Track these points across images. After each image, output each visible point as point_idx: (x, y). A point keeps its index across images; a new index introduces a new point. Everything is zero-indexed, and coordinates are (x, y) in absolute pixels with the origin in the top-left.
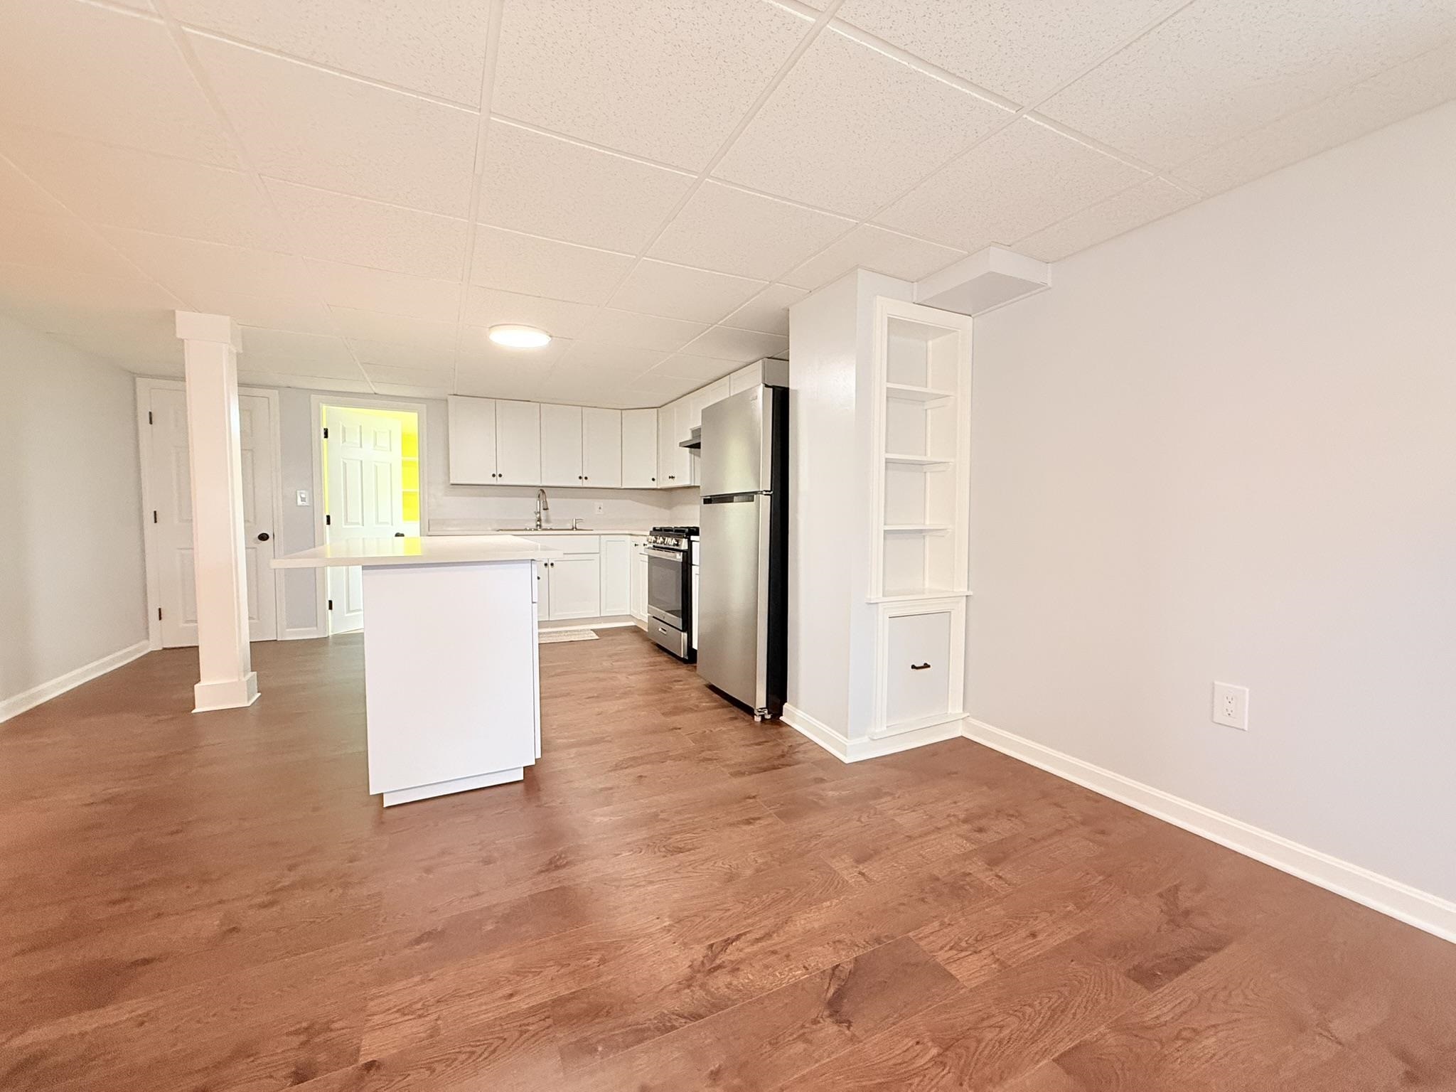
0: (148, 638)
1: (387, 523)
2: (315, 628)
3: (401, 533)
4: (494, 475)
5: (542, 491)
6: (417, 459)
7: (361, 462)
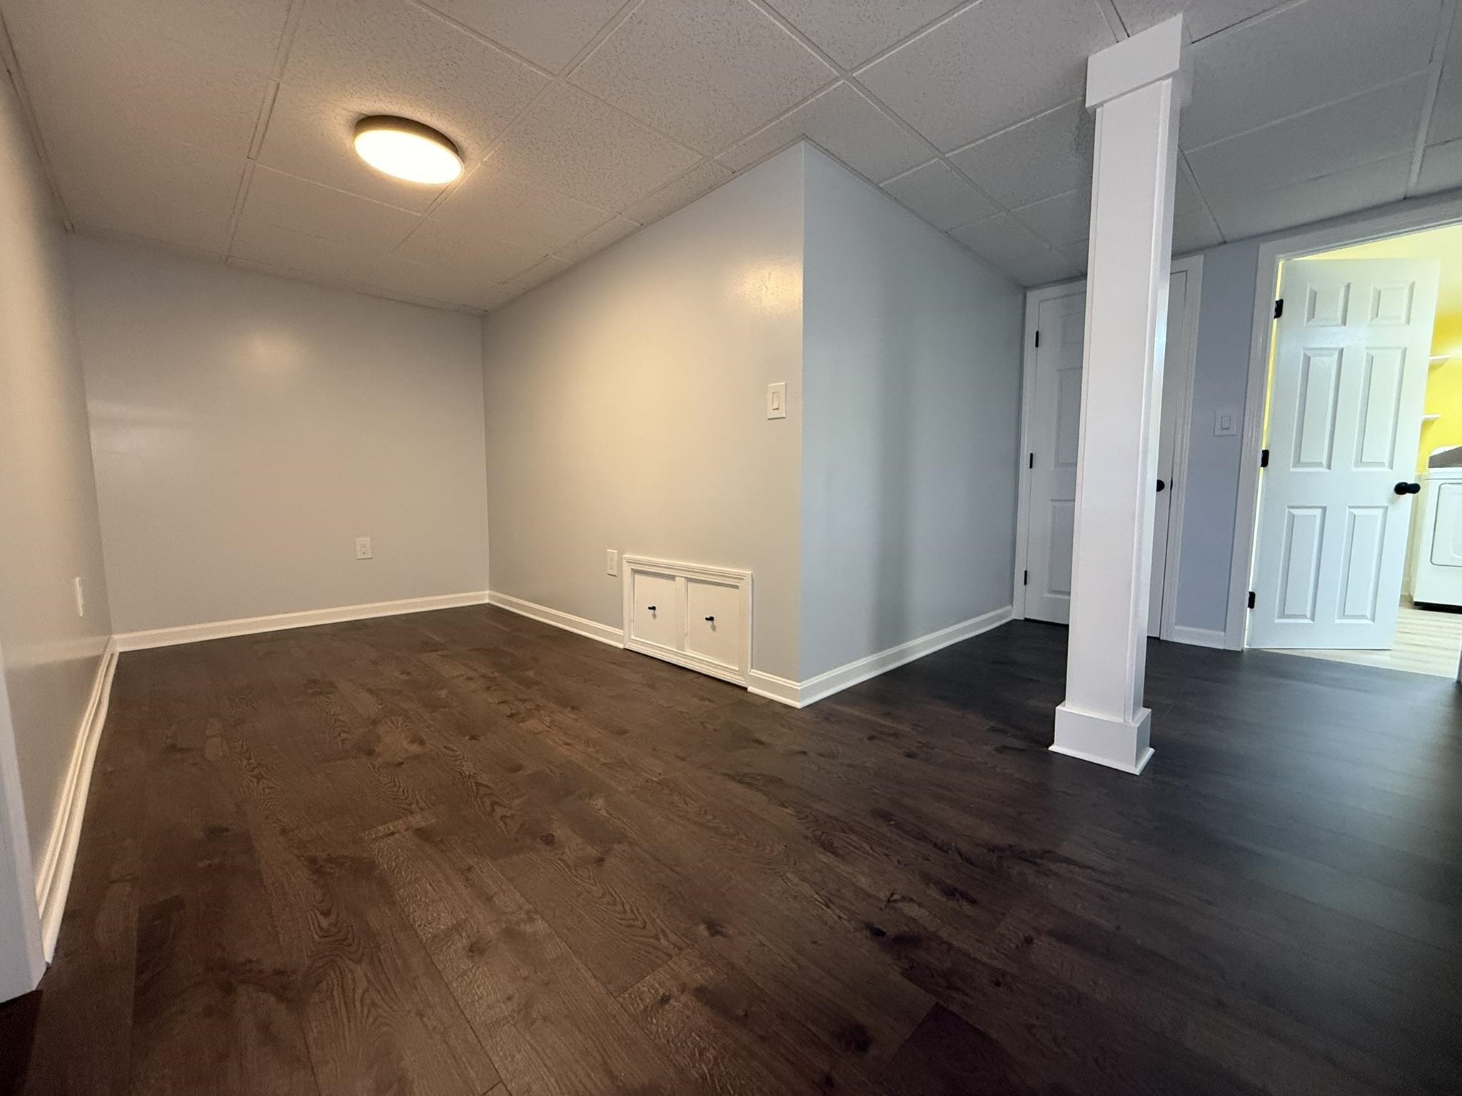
0: (1011, 603)
1: (1382, 464)
2: (1223, 633)
3: (1410, 481)
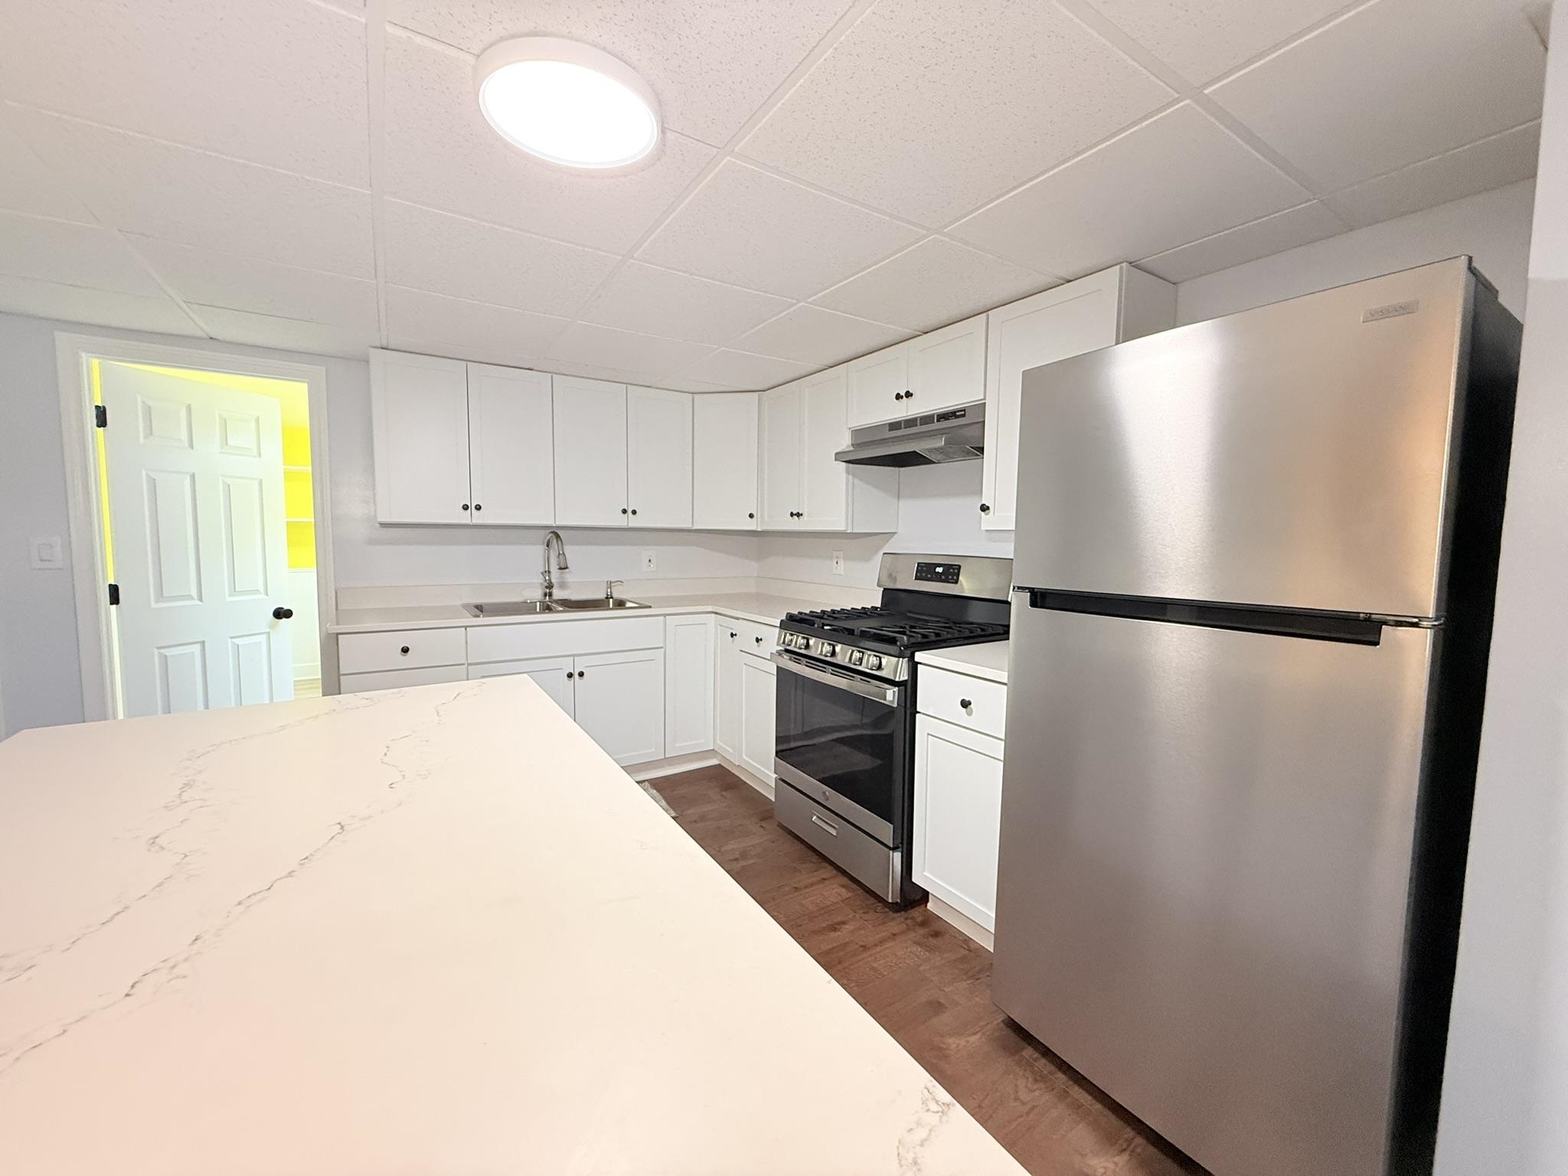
1: (257, 591)
3: (286, 606)
4: (465, 508)
5: (555, 535)
6: (310, 468)
7: (193, 476)
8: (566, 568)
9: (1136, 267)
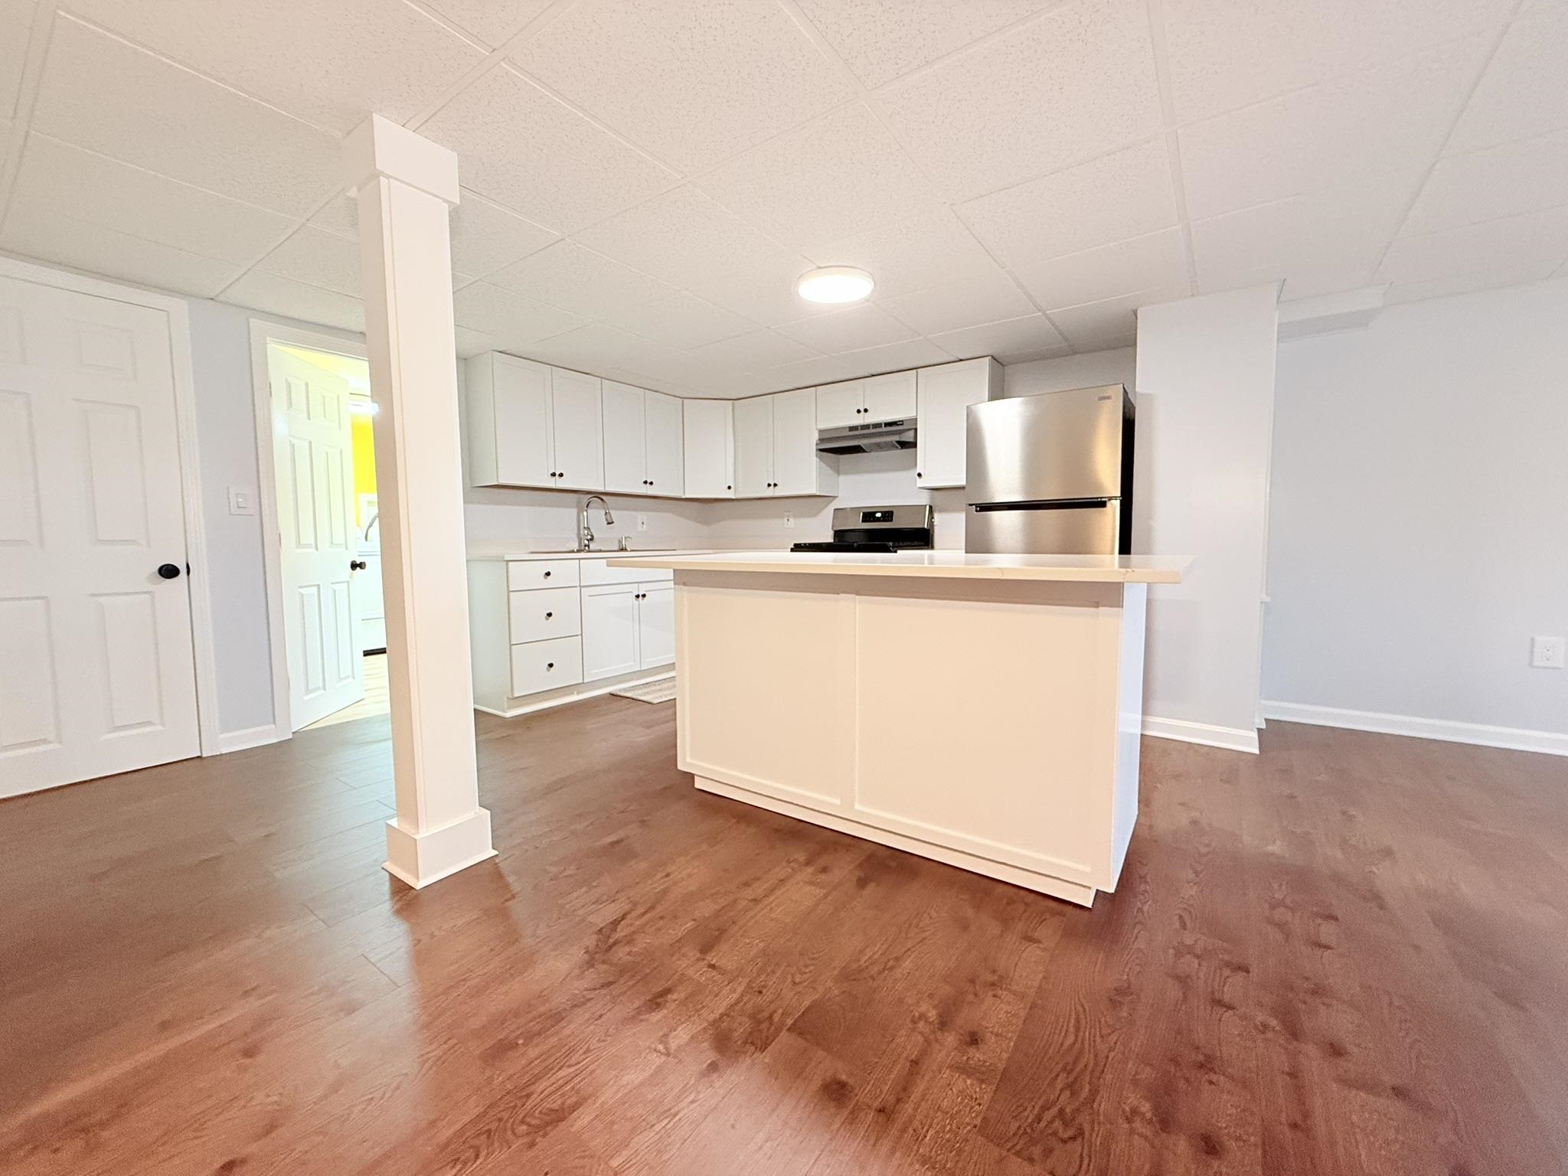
8: (612, 523)
9: (995, 359)
